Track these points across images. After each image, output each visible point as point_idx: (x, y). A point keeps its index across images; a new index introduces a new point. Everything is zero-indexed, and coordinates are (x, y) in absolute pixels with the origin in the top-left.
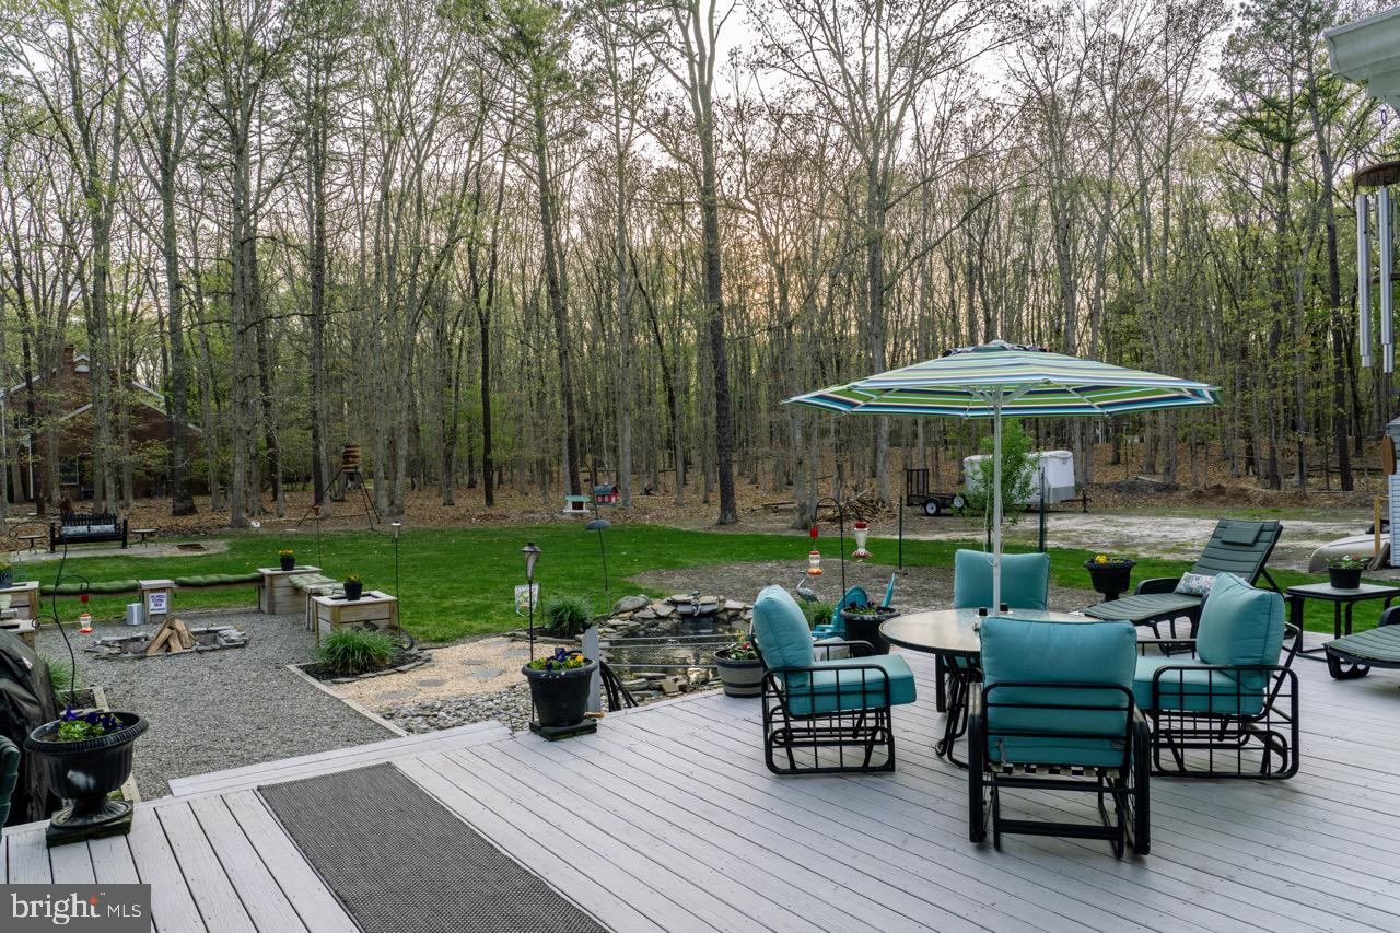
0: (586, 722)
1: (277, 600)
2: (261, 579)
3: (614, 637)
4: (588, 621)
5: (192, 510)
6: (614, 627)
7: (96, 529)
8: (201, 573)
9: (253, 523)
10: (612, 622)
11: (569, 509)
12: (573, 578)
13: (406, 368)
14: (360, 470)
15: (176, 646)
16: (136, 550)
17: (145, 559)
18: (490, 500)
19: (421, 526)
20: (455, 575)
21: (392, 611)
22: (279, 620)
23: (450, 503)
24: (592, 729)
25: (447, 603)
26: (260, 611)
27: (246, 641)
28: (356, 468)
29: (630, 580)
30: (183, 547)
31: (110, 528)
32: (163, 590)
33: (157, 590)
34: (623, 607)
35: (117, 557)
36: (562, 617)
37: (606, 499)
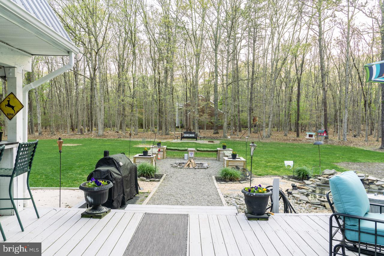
0: (266, 216)
1: (220, 157)
2: (217, 151)
3: (318, 183)
4: (309, 176)
5: (217, 133)
6: (320, 179)
7: (191, 135)
8: (209, 148)
9: (229, 137)
10: (319, 178)
11: (308, 137)
12: (314, 161)
13: (273, 95)
14: (257, 124)
15: (191, 166)
16: (199, 141)
17: (199, 144)
18: (298, 135)
19: (274, 141)
20: (276, 156)
21: (244, 164)
22: (219, 163)
23: (286, 135)
24: (266, 219)
25: (269, 164)
26: (217, 160)
27: (207, 168)
28: (256, 123)
29: (336, 164)
30: (209, 142)
31: (193, 135)
32: (193, 151)
33: (191, 151)
34: (325, 173)
35: (193, 143)
36: (300, 173)
37: (322, 134)
